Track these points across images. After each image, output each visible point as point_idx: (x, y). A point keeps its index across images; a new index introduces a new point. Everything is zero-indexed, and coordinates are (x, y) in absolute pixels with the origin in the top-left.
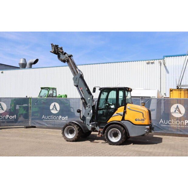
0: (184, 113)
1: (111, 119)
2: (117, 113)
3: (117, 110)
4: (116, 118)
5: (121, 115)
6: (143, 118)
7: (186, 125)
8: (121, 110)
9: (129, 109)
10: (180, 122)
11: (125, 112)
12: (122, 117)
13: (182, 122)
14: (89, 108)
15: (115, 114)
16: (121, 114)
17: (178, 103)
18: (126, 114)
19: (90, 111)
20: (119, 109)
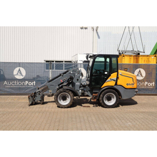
0: (144, 76)
1: (105, 85)
2: (110, 79)
3: (110, 76)
4: (109, 83)
5: (115, 81)
6: (133, 83)
7: (146, 86)
8: (114, 76)
9: (121, 75)
10: (142, 84)
11: (117, 78)
12: (115, 82)
13: (143, 84)
14: (79, 74)
15: (109, 79)
16: (114, 79)
17: (140, 68)
18: (118, 80)
19: (80, 77)
20: (112, 75)
